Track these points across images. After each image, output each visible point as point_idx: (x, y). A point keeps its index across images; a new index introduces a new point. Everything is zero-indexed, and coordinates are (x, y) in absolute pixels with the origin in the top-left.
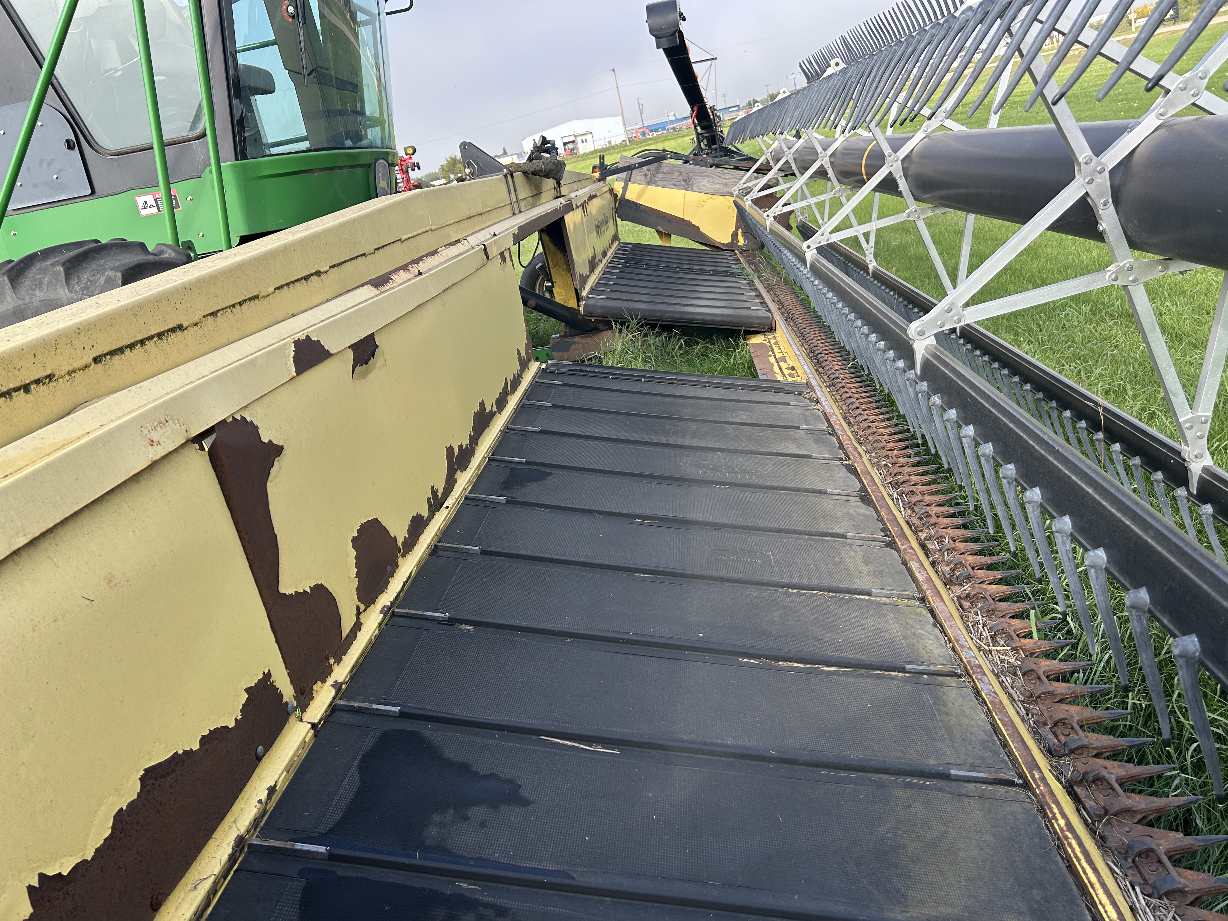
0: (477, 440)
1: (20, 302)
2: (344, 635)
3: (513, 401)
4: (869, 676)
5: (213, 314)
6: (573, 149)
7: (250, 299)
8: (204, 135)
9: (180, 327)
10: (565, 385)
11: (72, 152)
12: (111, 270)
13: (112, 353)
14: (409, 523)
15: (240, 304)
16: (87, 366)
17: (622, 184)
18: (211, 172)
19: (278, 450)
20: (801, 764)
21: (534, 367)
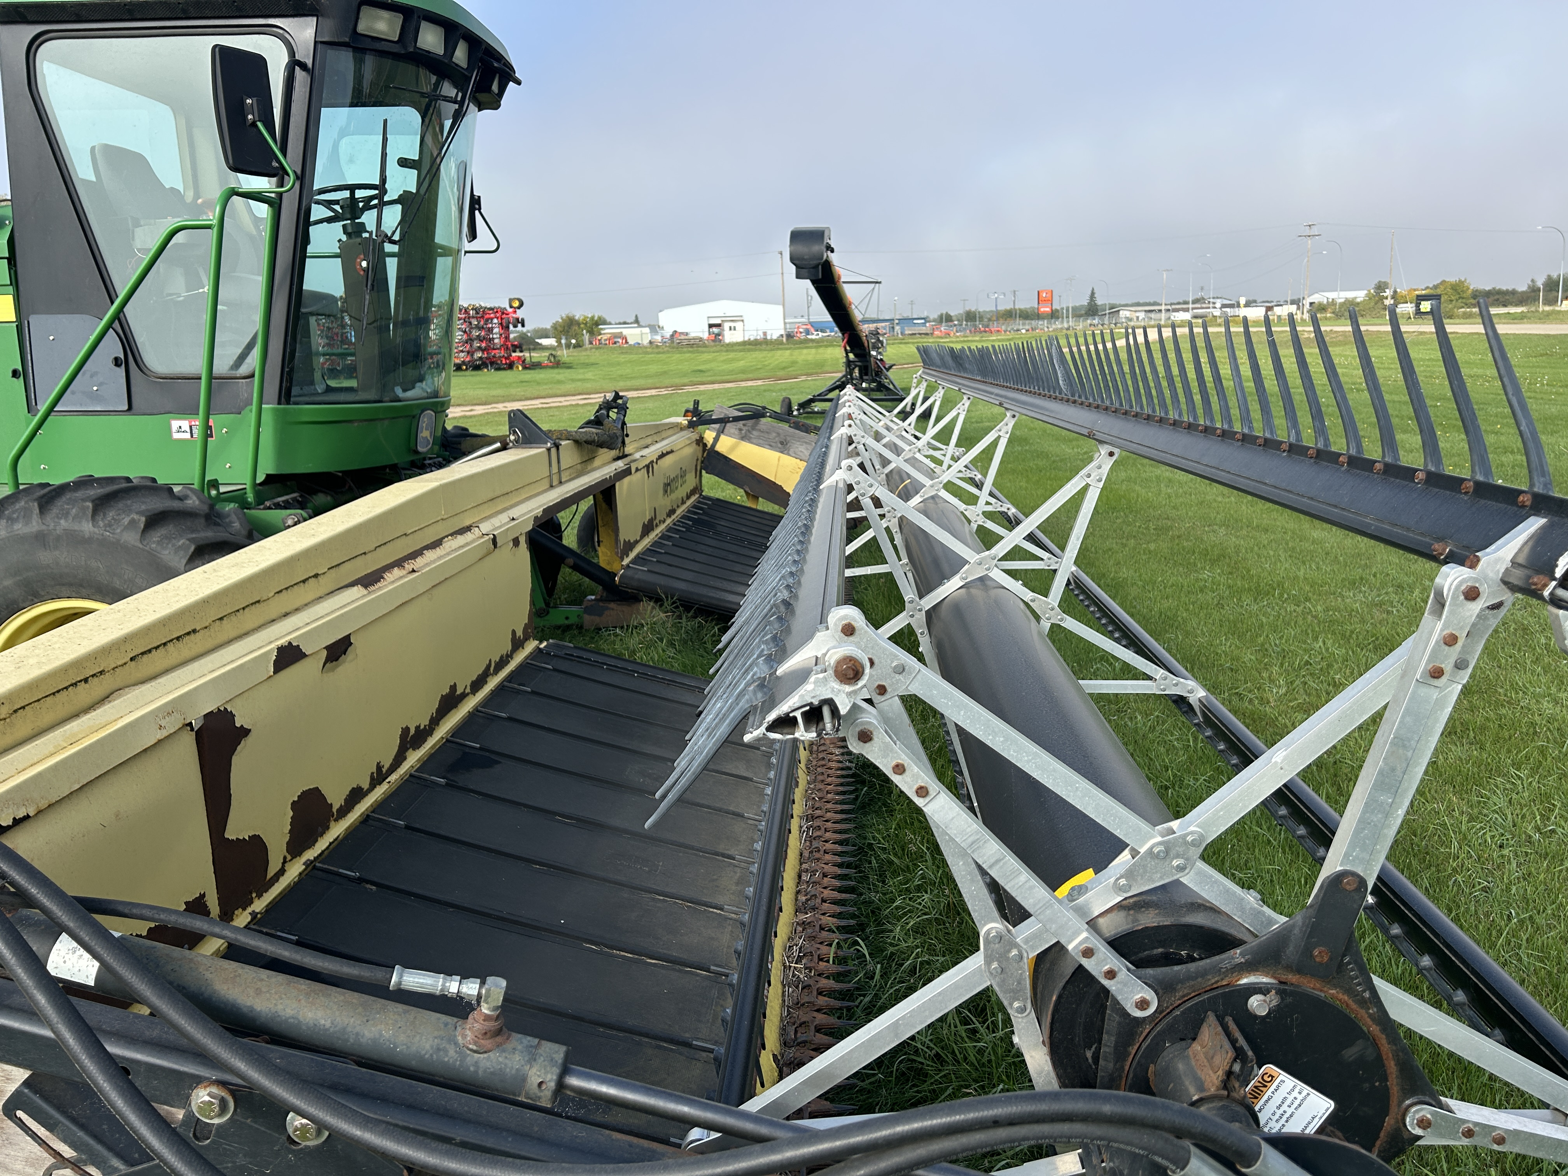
0: (439, 720)
1: (44, 527)
2: (268, 877)
3: (493, 683)
4: (680, 971)
5: (221, 619)
6: (719, 335)
7: (252, 604)
8: (252, 376)
9: (194, 631)
10: (555, 670)
11: (117, 369)
12: (137, 513)
13: (143, 654)
14: (348, 793)
15: (244, 609)
16: (125, 664)
17: (714, 434)
18: (251, 411)
19: (245, 732)
20: (587, 1022)
21: (531, 646)
